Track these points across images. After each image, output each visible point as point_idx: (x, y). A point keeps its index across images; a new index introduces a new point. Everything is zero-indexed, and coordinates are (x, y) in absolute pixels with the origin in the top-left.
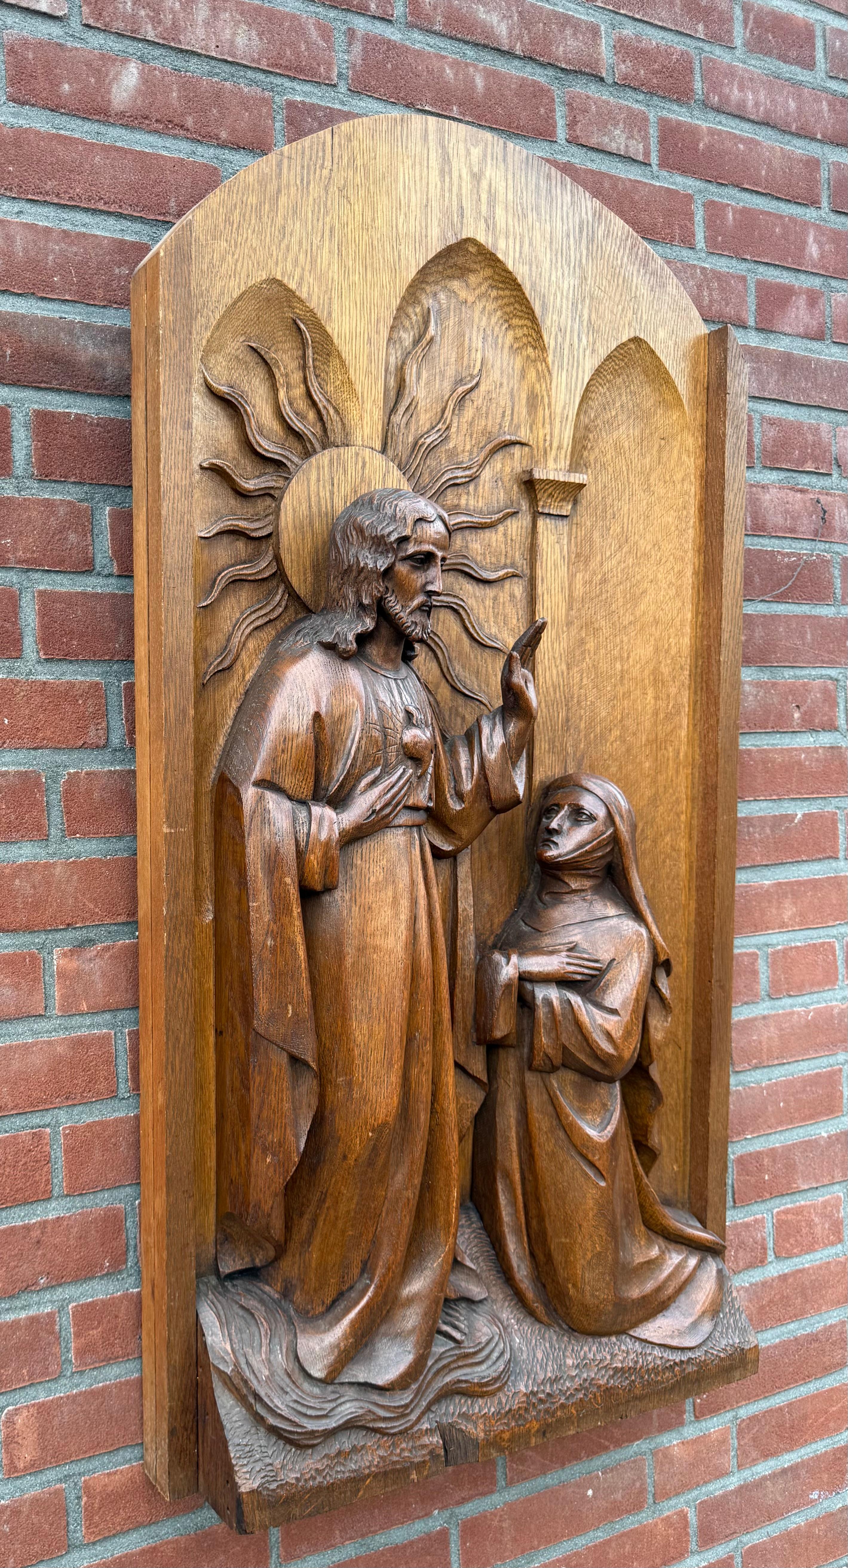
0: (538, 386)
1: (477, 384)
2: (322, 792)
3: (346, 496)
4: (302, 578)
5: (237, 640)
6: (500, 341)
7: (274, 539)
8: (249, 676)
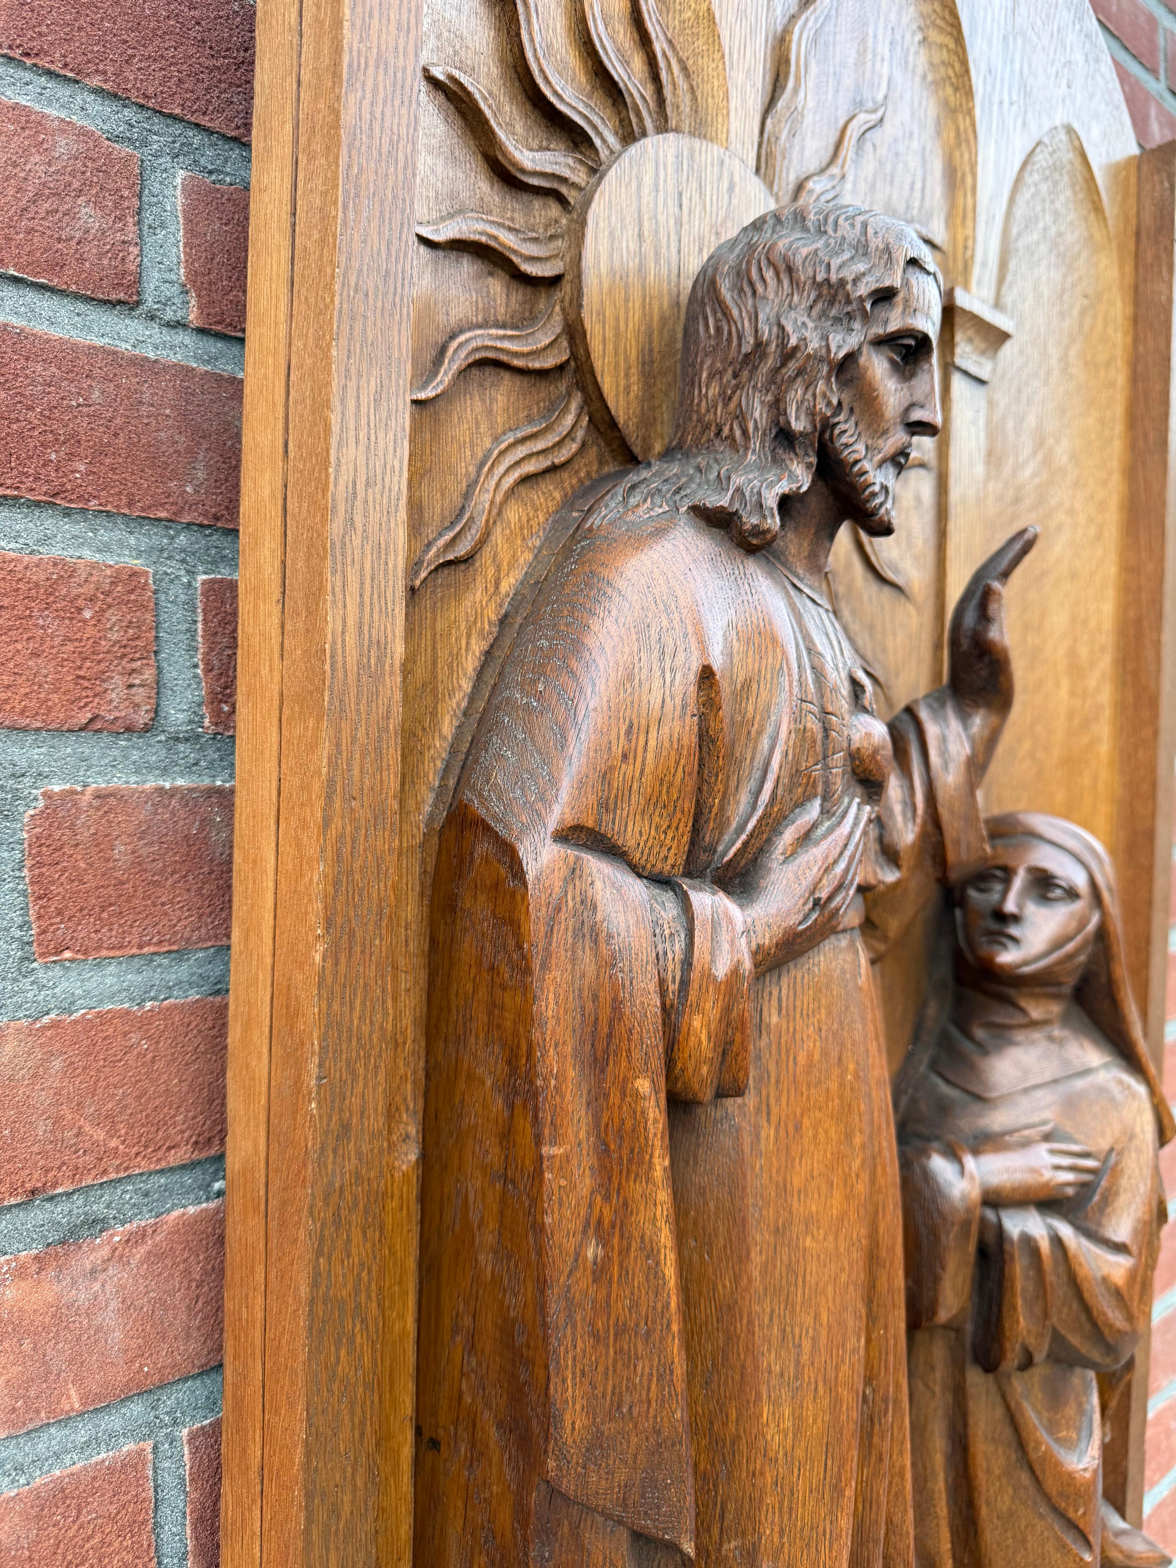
0: (957, 154)
1: (881, 120)
2: (704, 857)
3: (701, 239)
4: (622, 383)
5: (488, 497)
6: (911, 58)
7: (566, 287)
8: (508, 584)
